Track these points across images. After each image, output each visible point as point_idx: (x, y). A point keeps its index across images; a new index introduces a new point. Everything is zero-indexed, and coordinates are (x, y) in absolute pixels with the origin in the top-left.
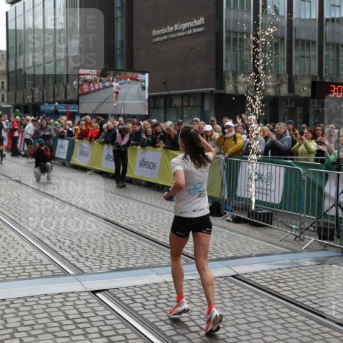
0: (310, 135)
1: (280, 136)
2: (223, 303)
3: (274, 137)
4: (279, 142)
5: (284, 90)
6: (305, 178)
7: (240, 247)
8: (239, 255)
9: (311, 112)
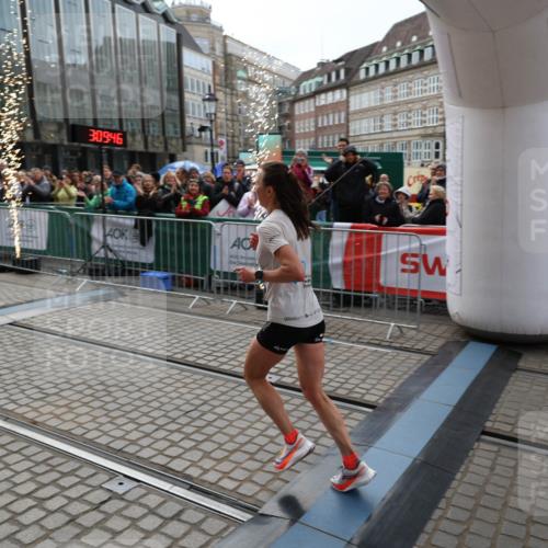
0: (70, 181)
1: (38, 181)
2: (6, 350)
3: (32, 183)
4: (38, 187)
5: (30, 136)
6: (72, 221)
7: (10, 295)
8: (10, 302)
9: (61, 160)
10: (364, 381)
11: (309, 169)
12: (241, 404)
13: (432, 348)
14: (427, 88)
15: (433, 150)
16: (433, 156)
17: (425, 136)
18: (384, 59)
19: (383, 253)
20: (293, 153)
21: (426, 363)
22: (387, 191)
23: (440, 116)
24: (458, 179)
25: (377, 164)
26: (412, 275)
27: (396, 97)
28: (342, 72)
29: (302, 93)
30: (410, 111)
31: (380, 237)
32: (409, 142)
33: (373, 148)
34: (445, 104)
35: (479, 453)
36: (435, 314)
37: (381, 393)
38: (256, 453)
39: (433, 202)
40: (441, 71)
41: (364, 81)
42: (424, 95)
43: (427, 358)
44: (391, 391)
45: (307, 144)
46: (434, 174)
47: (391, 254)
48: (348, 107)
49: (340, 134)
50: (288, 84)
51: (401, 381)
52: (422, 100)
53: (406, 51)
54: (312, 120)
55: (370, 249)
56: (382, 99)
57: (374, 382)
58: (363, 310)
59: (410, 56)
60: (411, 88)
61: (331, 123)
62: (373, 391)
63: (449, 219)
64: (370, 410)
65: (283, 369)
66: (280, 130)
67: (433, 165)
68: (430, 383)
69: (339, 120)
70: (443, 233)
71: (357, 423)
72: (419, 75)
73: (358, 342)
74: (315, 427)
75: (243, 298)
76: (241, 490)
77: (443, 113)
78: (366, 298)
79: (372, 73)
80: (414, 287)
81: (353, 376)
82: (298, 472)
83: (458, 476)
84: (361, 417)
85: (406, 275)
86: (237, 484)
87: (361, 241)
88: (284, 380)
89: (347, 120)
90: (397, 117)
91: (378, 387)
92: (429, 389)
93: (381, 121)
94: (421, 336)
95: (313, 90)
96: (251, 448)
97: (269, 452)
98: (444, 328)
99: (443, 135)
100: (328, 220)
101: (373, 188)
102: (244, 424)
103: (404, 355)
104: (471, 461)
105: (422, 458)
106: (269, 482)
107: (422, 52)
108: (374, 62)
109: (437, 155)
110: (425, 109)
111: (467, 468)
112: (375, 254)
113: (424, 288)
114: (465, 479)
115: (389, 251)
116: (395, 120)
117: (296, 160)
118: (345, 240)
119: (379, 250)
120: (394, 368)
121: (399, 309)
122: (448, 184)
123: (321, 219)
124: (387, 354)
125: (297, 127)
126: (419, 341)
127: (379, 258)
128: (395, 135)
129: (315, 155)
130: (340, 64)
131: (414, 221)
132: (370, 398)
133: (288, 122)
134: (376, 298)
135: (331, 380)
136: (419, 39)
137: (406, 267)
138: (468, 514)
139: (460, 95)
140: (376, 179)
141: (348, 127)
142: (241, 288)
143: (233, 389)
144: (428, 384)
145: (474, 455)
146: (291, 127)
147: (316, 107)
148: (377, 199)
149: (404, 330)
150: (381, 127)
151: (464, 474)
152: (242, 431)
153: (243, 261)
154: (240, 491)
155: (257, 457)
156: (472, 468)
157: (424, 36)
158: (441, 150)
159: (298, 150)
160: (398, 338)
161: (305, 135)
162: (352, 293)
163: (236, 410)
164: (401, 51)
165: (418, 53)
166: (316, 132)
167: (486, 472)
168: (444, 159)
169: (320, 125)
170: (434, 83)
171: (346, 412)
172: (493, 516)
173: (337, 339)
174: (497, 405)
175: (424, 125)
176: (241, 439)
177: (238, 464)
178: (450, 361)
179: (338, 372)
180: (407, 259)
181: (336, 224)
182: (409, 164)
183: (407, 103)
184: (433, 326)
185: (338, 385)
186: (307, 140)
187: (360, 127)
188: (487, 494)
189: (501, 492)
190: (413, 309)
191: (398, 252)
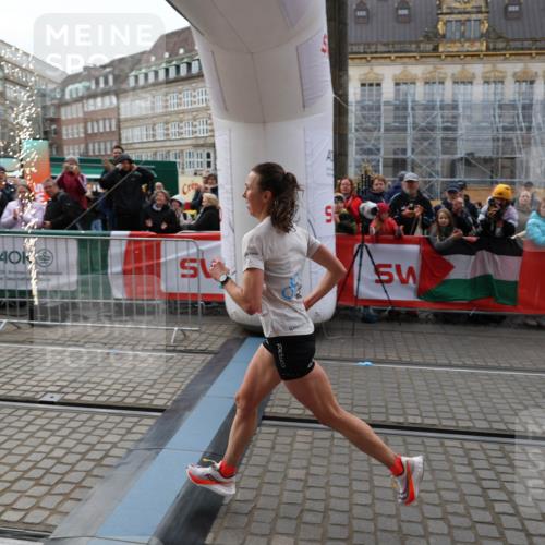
10: (151, 387)
11: (82, 177)
12: (21, 430)
13: (215, 347)
14: (196, 100)
15: (205, 160)
16: (205, 165)
17: (197, 146)
18: (153, 68)
19: (162, 260)
20: (63, 160)
21: (210, 362)
22: (163, 198)
23: (209, 128)
24: (229, 187)
25: (152, 172)
26: (192, 280)
27: (166, 107)
28: (111, 79)
29: (67, 97)
30: (181, 122)
31: (158, 245)
32: (182, 151)
33: (146, 156)
34: (213, 117)
35: (260, 436)
36: (215, 315)
37: (169, 396)
38: (42, 477)
39: (207, 209)
40: (208, 85)
41: (134, 89)
42: (194, 106)
43: (210, 357)
44: (179, 393)
45: (77, 151)
46: (206, 182)
47: (170, 260)
48: (119, 114)
49: (112, 141)
50: (51, 86)
51: (188, 382)
52: (191, 111)
53: (174, 63)
54: (81, 125)
55: (150, 257)
56: (153, 108)
57: (162, 386)
58: (146, 318)
59: (178, 67)
60: (180, 99)
61: (102, 130)
62: (161, 395)
63: (223, 225)
64: (159, 414)
65: (66, 386)
66: (46, 135)
67: (205, 174)
68: (214, 380)
69: (110, 127)
70: (217, 238)
71: (147, 428)
72: (187, 87)
73: (143, 350)
74: (105, 440)
75: (15, 316)
76: (28, 520)
77: (211, 124)
78: (148, 305)
79: (141, 81)
80: (194, 290)
81: (140, 384)
82: (90, 488)
83: (244, 461)
84: (150, 422)
85: (186, 280)
86: (22, 514)
87: (140, 249)
88: (68, 397)
89: (119, 128)
90: (170, 126)
91: (166, 390)
92: (214, 385)
93: (153, 129)
94: (203, 337)
95: (80, 94)
96: (36, 473)
97: (56, 474)
98: (224, 327)
99: (213, 146)
100: (105, 228)
101: (149, 197)
102: (25, 450)
103: (188, 357)
104: (254, 446)
105: (211, 451)
106: (59, 504)
107: (189, 65)
108: (143, 71)
109: (209, 164)
110: (195, 120)
111: (252, 452)
112: (155, 261)
113: (203, 291)
114: (250, 463)
115: (169, 258)
116: (167, 129)
117: (67, 168)
118: (124, 248)
119: (159, 257)
120: (180, 371)
121: (182, 313)
122: (220, 191)
123: (96, 228)
124: (172, 358)
125: (64, 132)
126: (202, 342)
127: (159, 265)
128: (168, 144)
129: (87, 162)
130: (108, 70)
131: (190, 228)
132: (158, 403)
133: (54, 127)
134: (158, 305)
135: (118, 390)
136: (186, 52)
137: (186, 272)
138: (255, 492)
139: (226, 109)
140: (151, 188)
141: (120, 134)
142: (12, 305)
143: (9, 415)
144: (212, 382)
145: (257, 440)
146: (58, 132)
147: (85, 113)
148: (154, 207)
149: (188, 333)
150: (154, 136)
151: (250, 457)
152: (24, 458)
153: (12, 276)
154: (26, 520)
155: (44, 481)
156: (256, 451)
157: (190, 50)
158: (212, 159)
159: (67, 157)
160: (182, 341)
161: (74, 142)
162: (134, 302)
163: (15, 437)
164: (169, 62)
165: (185, 65)
166: (86, 138)
167: (268, 452)
168: (215, 169)
169: (90, 131)
170: (202, 95)
171: (136, 419)
172: (275, 490)
173: (121, 349)
174: (274, 391)
175: (195, 135)
176: (24, 466)
177: (22, 493)
178: (231, 357)
179: (125, 382)
180: (187, 264)
181: (114, 233)
182: (183, 173)
183: (178, 113)
184: (215, 327)
185: (125, 394)
186: (77, 147)
187: (133, 136)
188: (270, 471)
189: (281, 468)
190: (195, 312)
191: (177, 258)
